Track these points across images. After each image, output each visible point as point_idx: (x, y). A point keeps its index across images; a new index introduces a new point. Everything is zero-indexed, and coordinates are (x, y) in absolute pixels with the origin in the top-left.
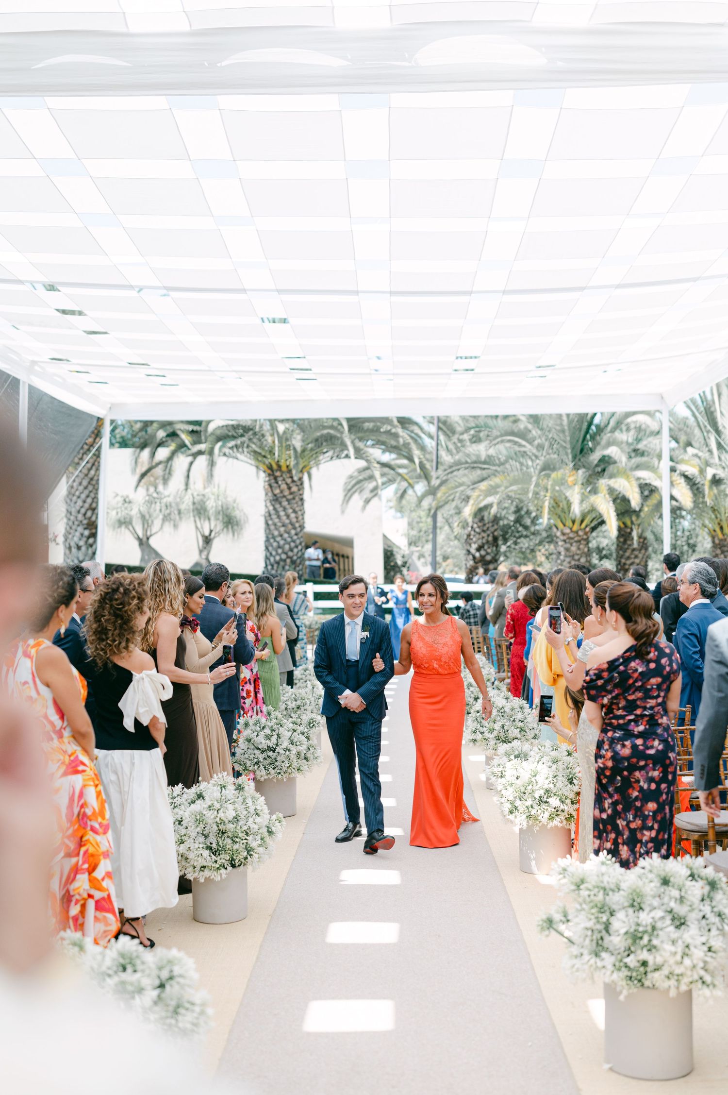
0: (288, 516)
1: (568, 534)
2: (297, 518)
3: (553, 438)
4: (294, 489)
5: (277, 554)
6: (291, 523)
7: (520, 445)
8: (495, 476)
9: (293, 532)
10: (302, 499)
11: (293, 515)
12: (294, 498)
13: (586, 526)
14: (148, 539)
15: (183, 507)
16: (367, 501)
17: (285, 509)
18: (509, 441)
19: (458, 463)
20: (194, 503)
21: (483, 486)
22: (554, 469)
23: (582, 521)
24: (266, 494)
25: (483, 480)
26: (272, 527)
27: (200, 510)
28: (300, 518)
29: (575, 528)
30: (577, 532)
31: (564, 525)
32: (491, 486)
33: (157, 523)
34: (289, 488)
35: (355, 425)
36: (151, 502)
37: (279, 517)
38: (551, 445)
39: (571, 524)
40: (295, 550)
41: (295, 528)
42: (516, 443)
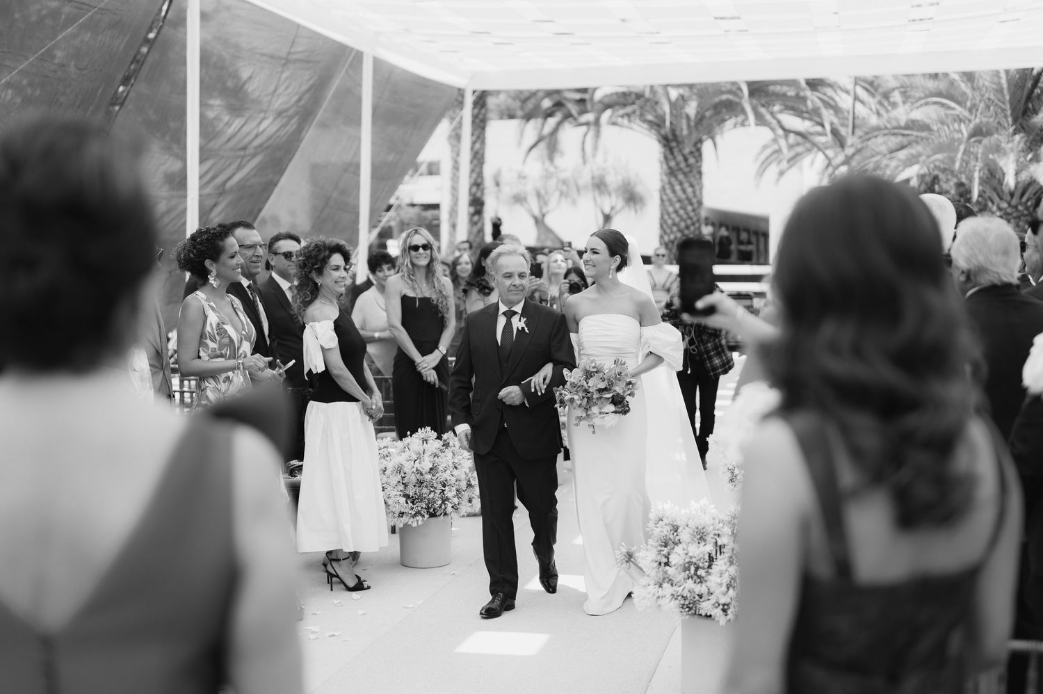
0: (684, 191)
1: (1005, 209)
2: (694, 192)
3: (989, 99)
4: (692, 161)
5: (672, 232)
6: (688, 199)
7: (949, 108)
8: (917, 143)
9: (689, 208)
10: (700, 173)
11: (689, 190)
12: (691, 171)
13: (1028, 200)
14: (544, 216)
15: (581, 182)
16: (782, 173)
17: (681, 184)
18: (936, 103)
19: (878, 128)
20: (593, 178)
21: (902, 155)
22: (989, 133)
23: (1022, 195)
24: (662, 167)
25: (902, 147)
26: (667, 203)
27: (600, 185)
28: (698, 192)
29: (1014, 202)
30: (1016, 207)
31: (1001, 199)
32: (912, 155)
33: (554, 199)
34: (686, 160)
35: (758, 90)
36: (548, 176)
37: (674, 191)
38: (988, 107)
39: (1008, 198)
40: (692, 228)
41: (691, 204)
42: (943, 105)
